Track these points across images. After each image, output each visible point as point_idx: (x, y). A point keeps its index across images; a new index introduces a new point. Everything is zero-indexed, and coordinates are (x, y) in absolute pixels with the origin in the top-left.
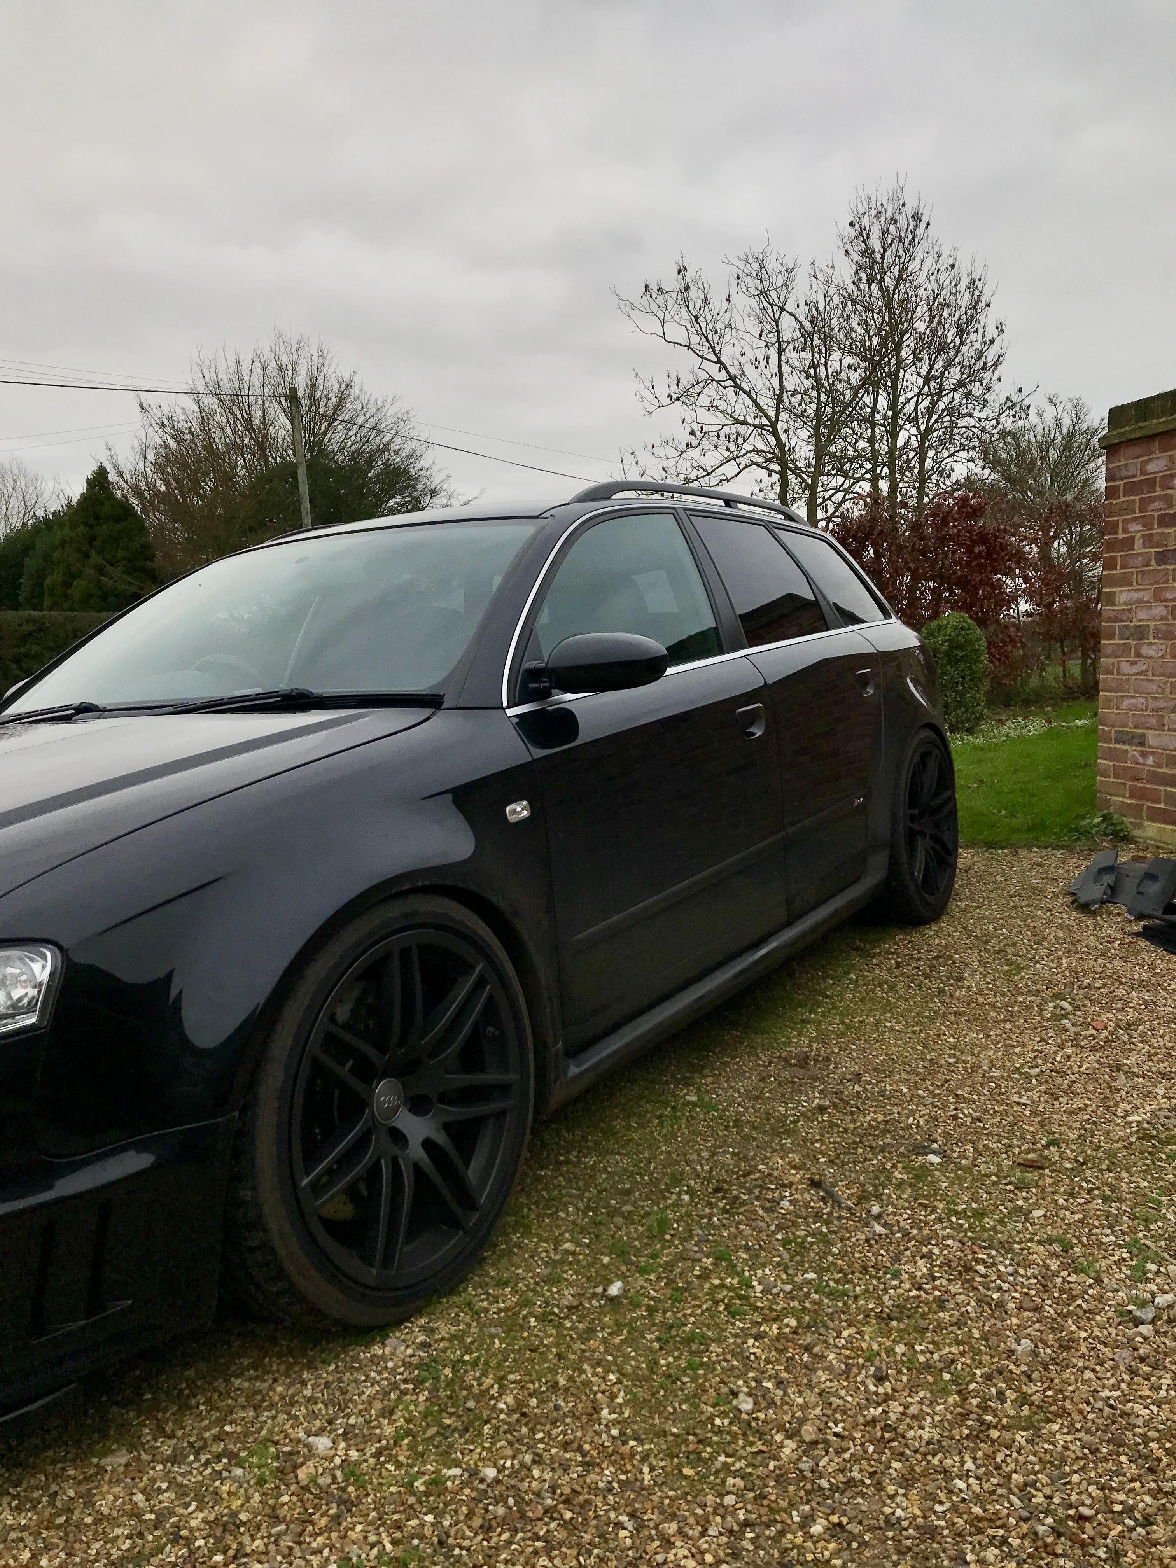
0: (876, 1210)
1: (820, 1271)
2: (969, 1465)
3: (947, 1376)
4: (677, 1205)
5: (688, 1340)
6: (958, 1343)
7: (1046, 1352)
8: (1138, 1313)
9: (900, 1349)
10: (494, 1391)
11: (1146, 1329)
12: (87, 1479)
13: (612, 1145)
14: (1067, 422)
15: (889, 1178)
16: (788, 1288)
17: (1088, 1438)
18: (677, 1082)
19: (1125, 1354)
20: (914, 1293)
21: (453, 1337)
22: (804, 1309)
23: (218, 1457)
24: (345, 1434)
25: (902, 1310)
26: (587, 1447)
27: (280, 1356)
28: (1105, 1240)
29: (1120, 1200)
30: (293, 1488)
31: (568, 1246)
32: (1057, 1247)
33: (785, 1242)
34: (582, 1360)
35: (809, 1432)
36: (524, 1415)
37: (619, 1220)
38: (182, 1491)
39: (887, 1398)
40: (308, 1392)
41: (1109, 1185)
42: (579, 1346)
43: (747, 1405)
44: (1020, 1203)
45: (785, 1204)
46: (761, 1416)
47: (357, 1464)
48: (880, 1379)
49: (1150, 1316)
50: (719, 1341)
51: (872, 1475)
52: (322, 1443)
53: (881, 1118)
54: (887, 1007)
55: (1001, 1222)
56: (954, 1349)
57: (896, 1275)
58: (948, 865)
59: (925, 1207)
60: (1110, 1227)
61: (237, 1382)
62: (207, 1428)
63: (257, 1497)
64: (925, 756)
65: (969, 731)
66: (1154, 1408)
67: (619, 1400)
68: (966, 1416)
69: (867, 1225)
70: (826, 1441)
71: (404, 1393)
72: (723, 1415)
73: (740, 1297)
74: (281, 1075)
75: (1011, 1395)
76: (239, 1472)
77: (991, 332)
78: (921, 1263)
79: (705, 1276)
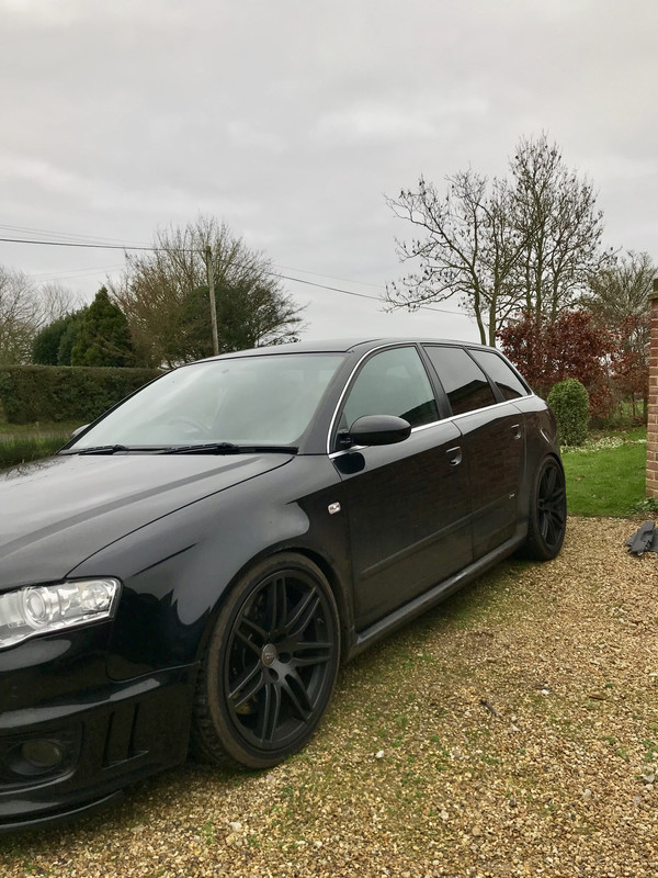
0: (514, 718)
1: (484, 749)
2: (555, 850)
3: (547, 807)
4: (412, 711)
5: (417, 782)
6: (554, 790)
7: (597, 796)
8: (646, 778)
9: (524, 791)
10: (320, 804)
11: (649, 786)
12: (125, 838)
13: (378, 678)
14: (639, 266)
15: (521, 702)
16: (468, 757)
17: (616, 840)
18: (413, 645)
19: (637, 799)
20: (532, 763)
21: (299, 775)
22: (475, 769)
23: (187, 830)
24: (248, 821)
25: (525, 771)
26: (366, 833)
27: (214, 781)
28: (632, 739)
29: (642, 718)
30: (224, 846)
31: (356, 731)
32: (607, 742)
33: (467, 734)
34: (363, 790)
35: (476, 831)
36: (335, 816)
37: (382, 718)
38: (171, 846)
39: (516, 816)
40: (229, 800)
41: (638, 710)
42: (361, 782)
43: (445, 816)
44: (589, 718)
45: (467, 713)
46: (453, 822)
47: (254, 836)
48: (513, 806)
49: (652, 780)
50: (432, 783)
51: (506, 853)
52: (237, 825)
53: (519, 669)
54: (525, 607)
55: (579, 727)
56: (551, 793)
57: (523, 753)
58: (561, 528)
59: (540, 718)
60: (636, 732)
61: (194, 793)
62: (181, 816)
63: (207, 850)
64: (548, 471)
65: (579, 445)
66: (650, 826)
67: (382, 811)
68: (554, 827)
69: (509, 726)
70: (484, 836)
71: (276, 802)
72: (434, 820)
73: (443, 761)
74: (220, 643)
75: (578, 817)
76: (198, 837)
77: (596, 217)
78: (536, 747)
79: (425, 750)
